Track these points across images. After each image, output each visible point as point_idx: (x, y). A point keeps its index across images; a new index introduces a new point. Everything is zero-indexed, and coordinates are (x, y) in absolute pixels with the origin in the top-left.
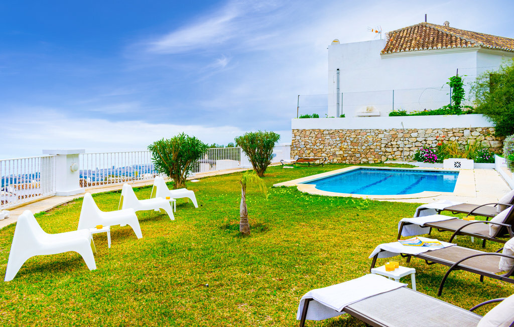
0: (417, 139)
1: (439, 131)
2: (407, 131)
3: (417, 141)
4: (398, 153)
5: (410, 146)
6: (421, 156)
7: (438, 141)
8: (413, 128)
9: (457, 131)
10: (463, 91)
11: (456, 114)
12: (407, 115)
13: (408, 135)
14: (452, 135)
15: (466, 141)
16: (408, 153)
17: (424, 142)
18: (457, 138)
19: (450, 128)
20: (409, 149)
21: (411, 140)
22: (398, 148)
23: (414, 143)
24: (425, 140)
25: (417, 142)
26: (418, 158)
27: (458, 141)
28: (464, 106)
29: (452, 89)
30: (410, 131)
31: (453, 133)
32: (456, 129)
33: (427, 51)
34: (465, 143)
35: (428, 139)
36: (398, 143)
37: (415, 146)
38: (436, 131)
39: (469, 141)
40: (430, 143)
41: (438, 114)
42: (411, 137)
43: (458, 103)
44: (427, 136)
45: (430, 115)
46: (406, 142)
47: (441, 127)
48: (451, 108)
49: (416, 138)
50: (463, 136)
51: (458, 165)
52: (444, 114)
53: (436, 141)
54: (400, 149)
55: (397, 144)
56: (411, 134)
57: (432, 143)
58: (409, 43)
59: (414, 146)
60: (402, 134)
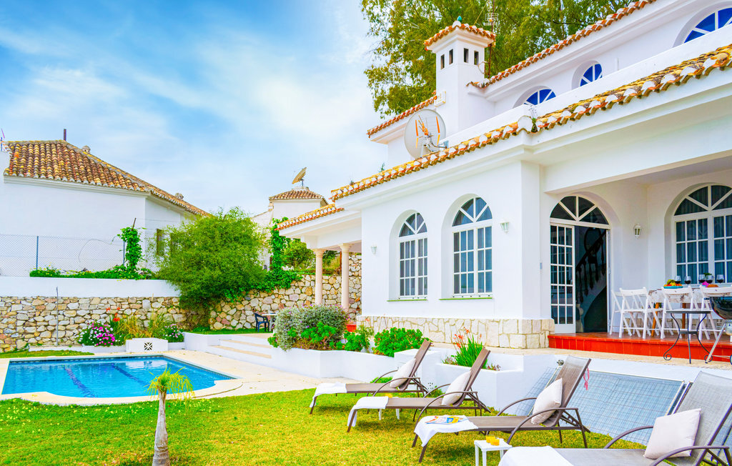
0: (78, 312)
1: (110, 301)
2: (62, 301)
3: (77, 315)
4: (47, 334)
5: (67, 322)
6: (91, 338)
7: (109, 314)
8: (71, 296)
9: (134, 301)
10: (140, 249)
11: (133, 278)
12: (61, 277)
13: (64, 307)
14: (127, 306)
15: (145, 315)
16: (63, 334)
17: (88, 317)
18: (134, 311)
19: (125, 296)
20: (64, 328)
21: (68, 314)
22: (46, 326)
23: (72, 319)
24: (89, 314)
25: (78, 317)
26: (86, 340)
27: (135, 314)
28: (140, 268)
29: (126, 244)
30: (67, 301)
31: (129, 304)
32: (132, 298)
33: (81, 185)
34: (144, 318)
35: (94, 312)
36: (47, 319)
37: (75, 323)
38: (105, 301)
39: (149, 314)
40: (97, 318)
41: (109, 278)
42: (68, 309)
43: (133, 264)
44: (92, 307)
45: (96, 277)
46: (61, 317)
47: (113, 296)
48: (123, 269)
49: (76, 310)
50: (141, 308)
51: (148, 346)
52: (116, 278)
53: (105, 315)
54: (50, 328)
55: (44, 321)
56: (68, 306)
57: (100, 317)
58: (49, 168)
59: (72, 322)
60: (54, 305)
